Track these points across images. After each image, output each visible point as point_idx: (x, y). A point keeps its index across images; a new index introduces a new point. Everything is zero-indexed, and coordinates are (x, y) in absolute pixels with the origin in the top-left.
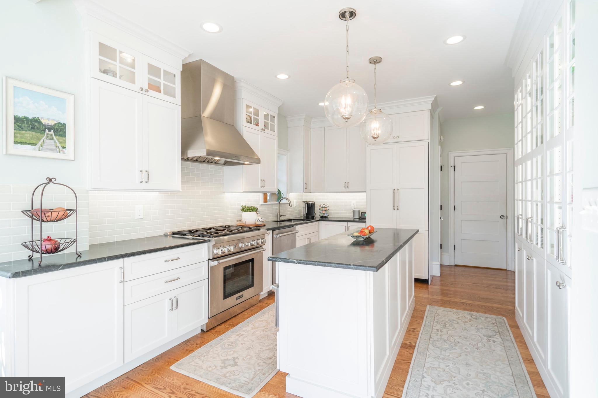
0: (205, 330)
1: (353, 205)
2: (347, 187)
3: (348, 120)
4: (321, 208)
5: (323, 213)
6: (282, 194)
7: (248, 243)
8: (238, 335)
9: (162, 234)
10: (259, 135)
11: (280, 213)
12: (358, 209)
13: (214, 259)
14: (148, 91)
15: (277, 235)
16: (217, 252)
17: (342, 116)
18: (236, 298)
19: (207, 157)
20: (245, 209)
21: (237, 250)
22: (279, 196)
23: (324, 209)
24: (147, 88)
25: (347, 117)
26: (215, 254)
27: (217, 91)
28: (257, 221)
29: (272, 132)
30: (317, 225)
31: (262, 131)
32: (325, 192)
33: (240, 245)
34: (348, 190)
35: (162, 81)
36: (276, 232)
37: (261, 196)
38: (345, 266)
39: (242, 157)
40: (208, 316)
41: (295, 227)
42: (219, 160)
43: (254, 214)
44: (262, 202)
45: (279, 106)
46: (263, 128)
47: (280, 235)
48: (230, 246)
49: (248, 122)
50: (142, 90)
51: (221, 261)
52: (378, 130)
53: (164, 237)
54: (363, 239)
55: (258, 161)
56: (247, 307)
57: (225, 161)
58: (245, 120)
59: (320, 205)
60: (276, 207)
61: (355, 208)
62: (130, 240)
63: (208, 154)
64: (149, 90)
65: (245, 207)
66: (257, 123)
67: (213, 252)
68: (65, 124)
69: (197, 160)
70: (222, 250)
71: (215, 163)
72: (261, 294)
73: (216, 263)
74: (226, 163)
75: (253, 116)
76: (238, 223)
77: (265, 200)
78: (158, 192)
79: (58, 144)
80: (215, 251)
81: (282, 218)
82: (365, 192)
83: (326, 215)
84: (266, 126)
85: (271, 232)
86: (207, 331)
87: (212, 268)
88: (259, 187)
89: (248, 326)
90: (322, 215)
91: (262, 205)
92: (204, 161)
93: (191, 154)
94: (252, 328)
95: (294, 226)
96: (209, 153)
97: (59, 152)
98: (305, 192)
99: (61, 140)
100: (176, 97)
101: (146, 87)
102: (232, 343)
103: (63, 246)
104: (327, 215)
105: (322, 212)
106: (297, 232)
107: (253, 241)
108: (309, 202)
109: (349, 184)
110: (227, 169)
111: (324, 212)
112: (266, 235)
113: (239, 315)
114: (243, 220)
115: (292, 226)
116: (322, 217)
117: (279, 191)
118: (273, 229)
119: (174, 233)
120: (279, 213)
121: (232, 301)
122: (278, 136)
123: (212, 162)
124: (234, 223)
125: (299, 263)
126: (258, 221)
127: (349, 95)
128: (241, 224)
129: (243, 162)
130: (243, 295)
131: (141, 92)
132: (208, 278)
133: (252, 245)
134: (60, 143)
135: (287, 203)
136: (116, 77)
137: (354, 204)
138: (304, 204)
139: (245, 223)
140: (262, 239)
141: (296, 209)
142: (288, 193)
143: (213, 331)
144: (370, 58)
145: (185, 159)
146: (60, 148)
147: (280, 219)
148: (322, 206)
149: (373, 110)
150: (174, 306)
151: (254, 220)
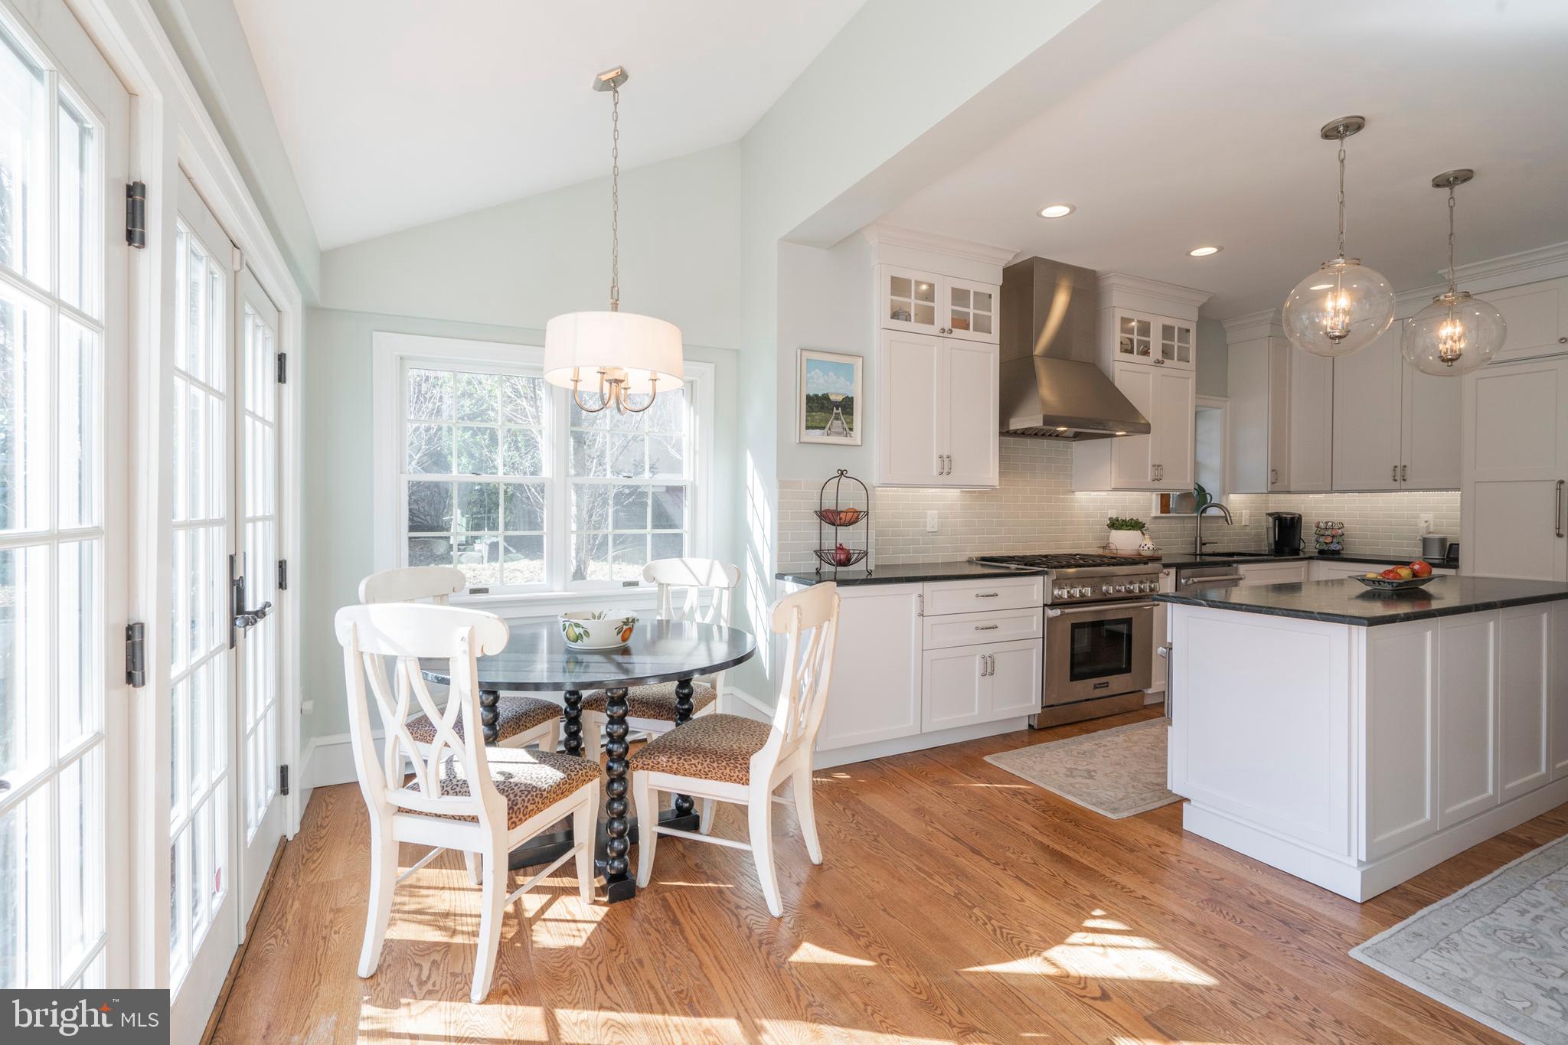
0: (1036, 727)
1: (1423, 525)
2: (1400, 478)
3: (1341, 340)
4: (1321, 531)
5: (1326, 543)
6: (1208, 497)
7: (1120, 586)
8: (1096, 744)
9: (965, 559)
10: (1149, 374)
11: (1201, 538)
12: (1442, 536)
13: (1053, 605)
14: (951, 332)
15: (1188, 578)
16: (1060, 593)
17: (1327, 334)
18: (1095, 685)
19: (1045, 427)
20: (1116, 524)
21: (1099, 597)
22: (1199, 499)
23: (1328, 533)
24: (950, 327)
25: (1337, 334)
26: (1056, 597)
27: (1061, 301)
28: (1142, 549)
29: (1183, 364)
30: (1303, 569)
31: (1158, 365)
32: (1332, 491)
33: (1104, 588)
34: (1404, 485)
35: (971, 311)
36: (1185, 572)
37: (1155, 499)
38: (1302, 614)
39: (1111, 424)
40: (1042, 704)
41: (1237, 569)
42: (1065, 431)
43: (1137, 533)
44: (1155, 511)
45: (1199, 306)
46: (1160, 357)
47: (1196, 580)
48: (1083, 586)
49: (1126, 351)
50: (943, 330)
51: (1067, 611)
52: (1459, 340)
53: (967, 564)
54: (1389, 587)
55: (1146, 429)
56: (1117, 711)
57: (1076, 432)
58: (1118, 346)
59: (1319, 523)
60: (1190, 525)
61: (1430, 533)
62: (918, 564)
63: (1045, 423)
64: (953, 329)
65: (1117, 520)
66: (1146, 349)
67: (1053, 593)
68: (852, 398)
69: (1024, 433)
70: (1068, 592)
71: (1057, 436)
72: (1148, 694)
73: (1057, 612)
74: (1077, 436)
75: (1135, 337)
76: (1101, 552)
77: (1165, 507)
78: (959, 490)
79: (845, 425)
80: (1056, 592)
81: (1207, 549)
82: (1458, 489)
83: (1333, 547)
84: (1166, 354)
85: (1173, 571)
86: (1040, 730)
87: (1050, 620)
88: (1149, 479)
89: (1118, 736)
90: (1325, 547)
91: (1156, 518)
92: (1036, 434)
93: (1016, 424)
94: (1125, 741)
95: (1235, 565)
96: (1048, 420)
97: (846, 436)
98: (1270, 492)
99: (848, 420)
100: (992, 332)
101: (948, 325)
102: (1085, 752)
103: (854, 558)
104: (1339, 547)
105: (1322, 540)
106: (1241, 579)
107: (1131, 583)
108: (1285, 516)
109: (1408, 470)
110: (1079, 448)
111: (1329, 540)
112: (1161, 575)
113: (1100, 721)
114: (1112, 546)
115: (1229, 564)
116: (1321, 552)
117: (1201, 490)
118: (1179, 567)
119: (984, 559)
120: (1198, 538)
121: (1085, 688)
122: (1196, 371)
123: (1050, 435)
124: (1093, 550)
125: (1210, 606)
126: (1146, 548)
127: (1343, 289)
128: (1107, 553)
129: (1113, 433)
130: (1108, 683)
131: (942, 335)
132: (1043, 638)
133: (1130, 591)
134: (847, 423)
135: (1222, 517)
136: (910, 321)
137: (1426, 522)
138: (1271, 519)
139: (1115, 552)
140: (1152, 582)
141: (1248, 530)
142: (1225, 492)
143: (1050, 731)
144: (1436, 175)
145: (1005, 432)
146: (848, 430)
147: (1201, 550)
148: (1322, 525)
149: (1442, 298)
150: (989, 671)
151: (1137, 547)
